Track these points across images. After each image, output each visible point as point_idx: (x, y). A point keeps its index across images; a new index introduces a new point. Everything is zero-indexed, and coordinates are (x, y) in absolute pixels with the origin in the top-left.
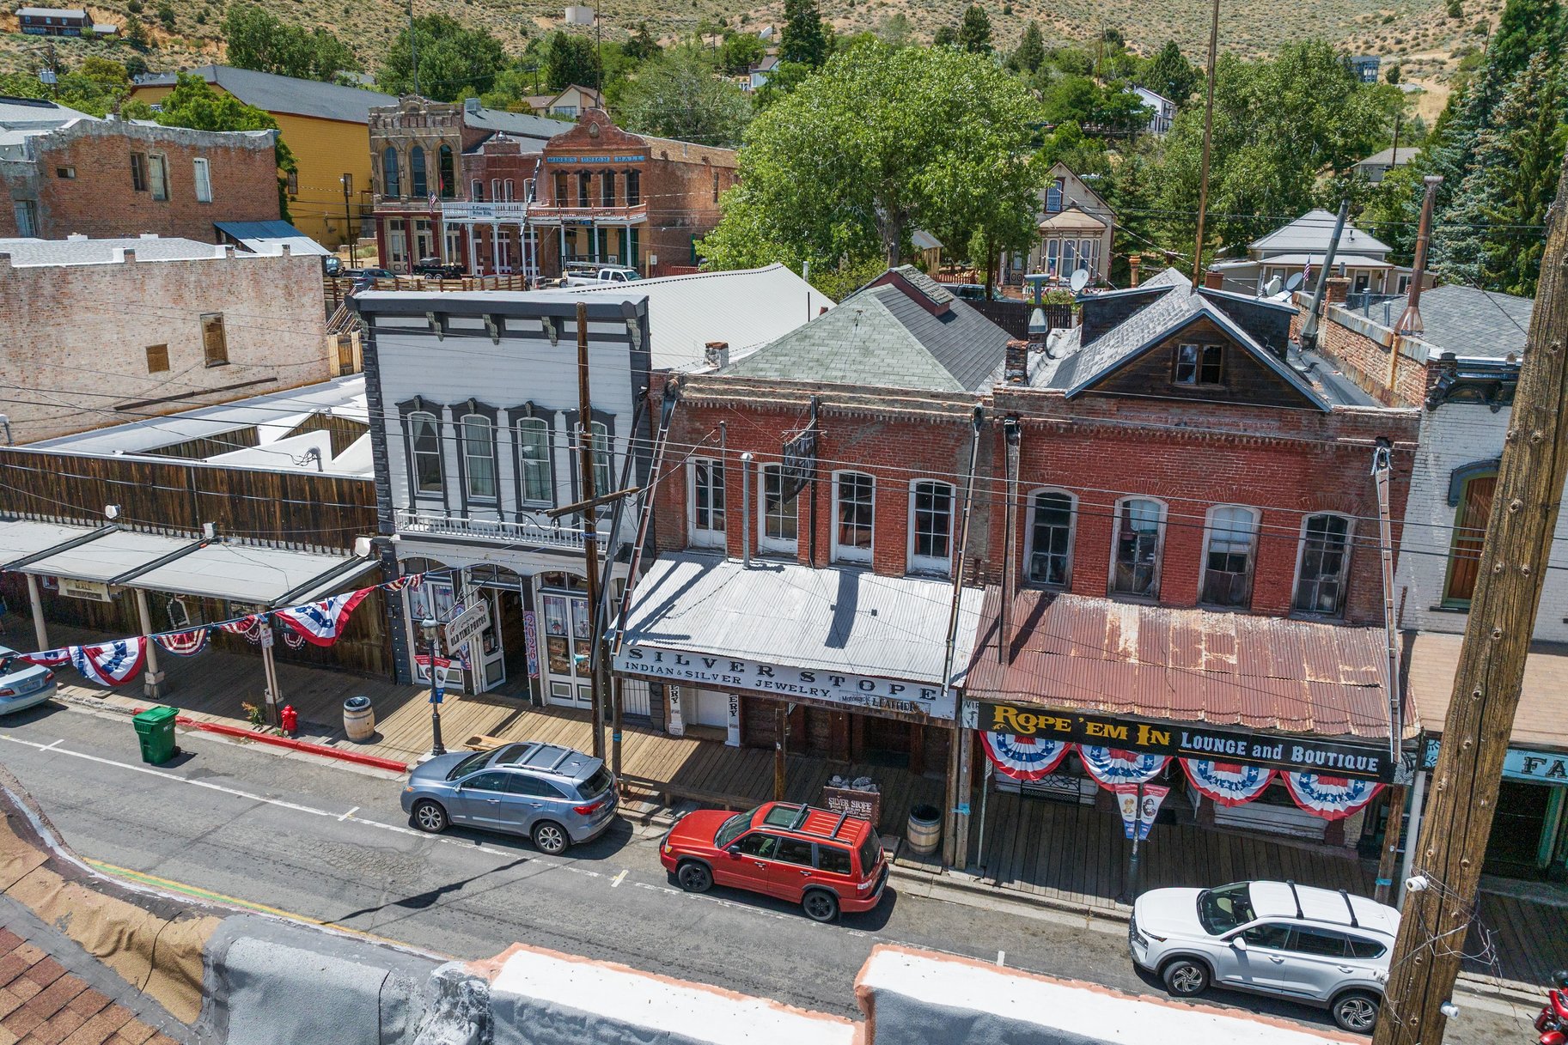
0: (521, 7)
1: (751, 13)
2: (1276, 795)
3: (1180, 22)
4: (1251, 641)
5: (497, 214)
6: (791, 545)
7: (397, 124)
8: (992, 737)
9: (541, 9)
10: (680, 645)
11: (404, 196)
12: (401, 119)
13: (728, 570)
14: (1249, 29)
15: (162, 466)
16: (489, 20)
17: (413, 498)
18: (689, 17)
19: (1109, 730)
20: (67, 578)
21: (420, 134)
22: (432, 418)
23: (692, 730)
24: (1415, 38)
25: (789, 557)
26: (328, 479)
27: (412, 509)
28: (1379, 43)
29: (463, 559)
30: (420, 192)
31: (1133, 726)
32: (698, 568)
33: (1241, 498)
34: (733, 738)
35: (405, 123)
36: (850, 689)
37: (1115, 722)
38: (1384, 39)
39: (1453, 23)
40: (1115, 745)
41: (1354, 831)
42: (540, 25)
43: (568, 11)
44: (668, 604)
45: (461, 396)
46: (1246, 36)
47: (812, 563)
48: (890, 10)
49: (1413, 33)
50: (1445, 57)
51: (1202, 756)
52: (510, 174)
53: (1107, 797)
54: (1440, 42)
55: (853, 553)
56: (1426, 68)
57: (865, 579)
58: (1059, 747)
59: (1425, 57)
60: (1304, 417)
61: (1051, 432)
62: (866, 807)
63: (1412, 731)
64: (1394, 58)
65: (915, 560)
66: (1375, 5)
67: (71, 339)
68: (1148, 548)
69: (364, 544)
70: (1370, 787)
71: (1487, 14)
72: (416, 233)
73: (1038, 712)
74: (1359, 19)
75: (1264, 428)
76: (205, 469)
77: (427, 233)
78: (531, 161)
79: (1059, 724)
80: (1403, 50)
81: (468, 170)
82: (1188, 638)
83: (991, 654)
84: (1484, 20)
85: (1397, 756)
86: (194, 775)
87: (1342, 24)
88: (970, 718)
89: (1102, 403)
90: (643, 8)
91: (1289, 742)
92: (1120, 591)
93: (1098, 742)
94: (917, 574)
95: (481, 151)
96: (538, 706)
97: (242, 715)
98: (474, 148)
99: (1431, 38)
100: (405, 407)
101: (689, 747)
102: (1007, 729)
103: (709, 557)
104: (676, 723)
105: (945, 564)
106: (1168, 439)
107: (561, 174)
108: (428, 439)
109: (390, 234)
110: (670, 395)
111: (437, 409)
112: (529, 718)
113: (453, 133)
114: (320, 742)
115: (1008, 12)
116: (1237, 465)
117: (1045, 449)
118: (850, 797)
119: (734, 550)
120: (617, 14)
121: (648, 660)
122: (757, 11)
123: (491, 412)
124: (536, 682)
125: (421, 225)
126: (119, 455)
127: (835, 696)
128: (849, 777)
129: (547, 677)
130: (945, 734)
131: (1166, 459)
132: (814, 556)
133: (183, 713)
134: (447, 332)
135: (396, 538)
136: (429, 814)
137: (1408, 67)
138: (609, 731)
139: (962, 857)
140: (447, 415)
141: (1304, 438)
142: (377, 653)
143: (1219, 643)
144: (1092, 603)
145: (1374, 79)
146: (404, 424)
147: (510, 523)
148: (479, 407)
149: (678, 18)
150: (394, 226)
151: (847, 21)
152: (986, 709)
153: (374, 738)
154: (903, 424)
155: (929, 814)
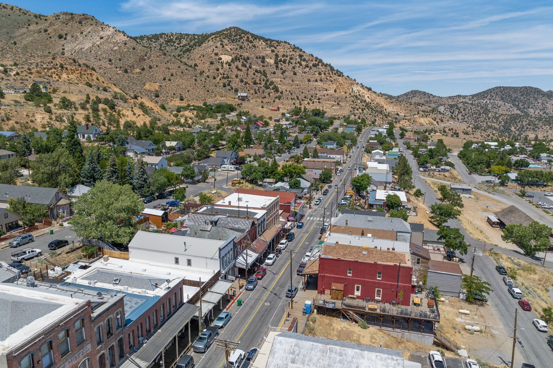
69: (220, 278)
116: (253, 231)
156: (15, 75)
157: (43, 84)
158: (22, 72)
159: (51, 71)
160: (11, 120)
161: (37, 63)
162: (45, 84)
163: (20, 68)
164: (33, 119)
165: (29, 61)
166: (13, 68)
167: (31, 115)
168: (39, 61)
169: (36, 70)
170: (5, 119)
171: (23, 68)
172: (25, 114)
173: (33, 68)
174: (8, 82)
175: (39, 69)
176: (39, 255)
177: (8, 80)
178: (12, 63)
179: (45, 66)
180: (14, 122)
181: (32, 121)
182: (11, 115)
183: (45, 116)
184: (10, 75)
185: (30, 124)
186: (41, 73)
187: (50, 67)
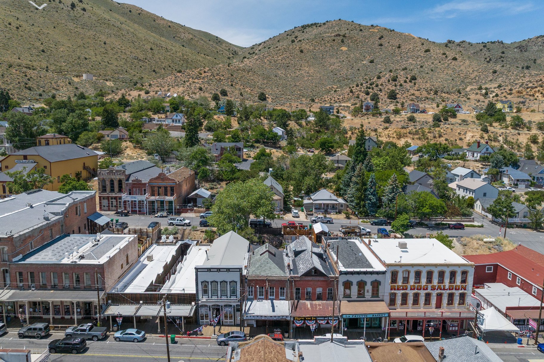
0: (66, 73)
1: (151, 82)
2: (328, 323)
3: (280, 88)
4: (323, 304)
5: (139, 198)
6: (263, 297)
7: (106, 175)
8: (295, 321)
9: (74, 73)
10: (253, 315)
11: (108, 192)
12: (108, 173)
13: (255, 302)
14: (300, 90)
15: (153, 294)
16: (56, 78)
17: (202, 296)
18: (125, 76)
19: (309, 318)
20: (143, 316)
21: (113, 177)
22: (207, 284)
23: (248, 325)
24: (342, 98)
25: (262, 299)
26: (187, 294)
27: (202, 298)
28: (333, 99)
29: (211, 304)
30: (112, 190)
31: (311, 318)
32: (251, 302)
33: (320, 287)
34: (255, 326)
35: (109, 174)
36: (277, 318)
37: (309, 317)
38: (335, 98)
39: (351, 94)
40: (309, 320)
41: (337, 326)
42: (75, 80)
43: (84, 75)
44: (249, 308)
45: (213, 280)
46: (299, 93)
47: (266, 300)
48: (197, 84)
49: (342, 96)
50: (350, 105)
51: (319, 320)
52: (139, 187)
53: (309, 326)
54: (348, 100)
55: (272, 297)
56: (346, 108)
57: (274, 301)
58: (303, 321)
59: (345, 105)
60: (326, 277)
61: (297, 280)
62: (280, 333)
63: (341, 314)
64: (338, 105)
65: (280, 298)
66: (331, 83)
67: (115, 268)
68: (310, 293)
69: (193, 303)
70: (337, 321)
71: (359, 92)
72: (110, 200)
73: (300, 317)
74: (328, 88)
75: (322, 279)
76: (160, 294)
77: (114, 200)
78: (145, 184)
79: (303, 318)
80: (340, 101)
81: (127, 186)
82: (316, 305)
83: (293, 310)
84: (358, 94)
85: (340, 317)
86: (181, 344)
87: (324, 89)
88: (292, 319)
89: (303, 277)
90: (109, 73)
91: (328, 317)
92: (307, 299)
93: (307, 320)
94: (281, 299)
95: (130, 181)
96: (223, 325)
97: (179, 334)
98: (127, 180)
99: (346, 98)
100: (202, 282)
101: (249, 328)
102: (297, 320)
103: (252, 300)
104: (246, 325)
105: (284, 298)
106: (311, 281)
107: (152, 188)
108: (206, 286)
109: (103, 201)
110: (246, 279)
111: (208, 282)
112: (222, 327)
113: (122, 177)
114: (194, 336)
115: (232, 85)
116: (319, 283)
117: (297, 283)
118: (277, 332)
119: (256, 299)
120: (101, 75)
121: (248, 317)
122: (153, 82)
123: (217, 282)
124: (222, 322)
125: (112, 198)
126: (143, 293)
127: (275, 319)
128: (276, 329)
129: (224, 320)
130: (289, 321)
131: (311, 283)
132: (267, 299)
133: (176, 336)
134: (210, 271)
135: (200, 302)
136: (223, 343)
137: (341, 108)
138: (242, 328)
139: (292, 337)
140: (210, 283)
141: (326, 279)
142: (194, 320)
143: (319, 305)
144: (304, 301)
145: (333, 112)
146: (202, 285)
147: (219, 298)
148: (215, 282)
149: (122, 77)
150: (104, 199)
151: (184, 88)
152: (294, 318)
153: (202, 334)
154: (279, 281)
155: (287, 332)
156: (493, 97)
157: (509, 103)
158: (502, 93)
159: (534, 90)
160: (442, 137)
161: (523, 83)
162: (510, 103)
163: (501, 90)
164: (463, 137)
165: (515, 82)
166: (495, 90)
167: (463, 133)
168: (528, 80)
169: (517, 90)
170: (437, 135)
171: (504, 89)
172: (459, 131)
173: (515, 89)
174: (483, 104)
175: (520, 89)
176: (185, 225)
177: (484, 102)
178: (496, 85)
179: (530, 85)
180: (444, 139)
181: (461, 139)
182: (445, 132)
183: (476, 134)
184: (489, 98)
185: (458, 141)
186: (521, 93)
187: (536, 85)
